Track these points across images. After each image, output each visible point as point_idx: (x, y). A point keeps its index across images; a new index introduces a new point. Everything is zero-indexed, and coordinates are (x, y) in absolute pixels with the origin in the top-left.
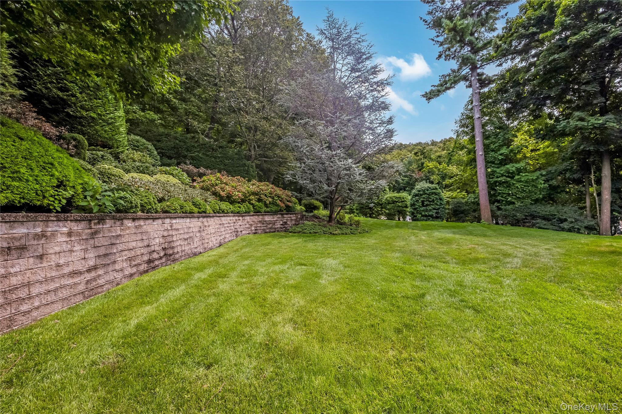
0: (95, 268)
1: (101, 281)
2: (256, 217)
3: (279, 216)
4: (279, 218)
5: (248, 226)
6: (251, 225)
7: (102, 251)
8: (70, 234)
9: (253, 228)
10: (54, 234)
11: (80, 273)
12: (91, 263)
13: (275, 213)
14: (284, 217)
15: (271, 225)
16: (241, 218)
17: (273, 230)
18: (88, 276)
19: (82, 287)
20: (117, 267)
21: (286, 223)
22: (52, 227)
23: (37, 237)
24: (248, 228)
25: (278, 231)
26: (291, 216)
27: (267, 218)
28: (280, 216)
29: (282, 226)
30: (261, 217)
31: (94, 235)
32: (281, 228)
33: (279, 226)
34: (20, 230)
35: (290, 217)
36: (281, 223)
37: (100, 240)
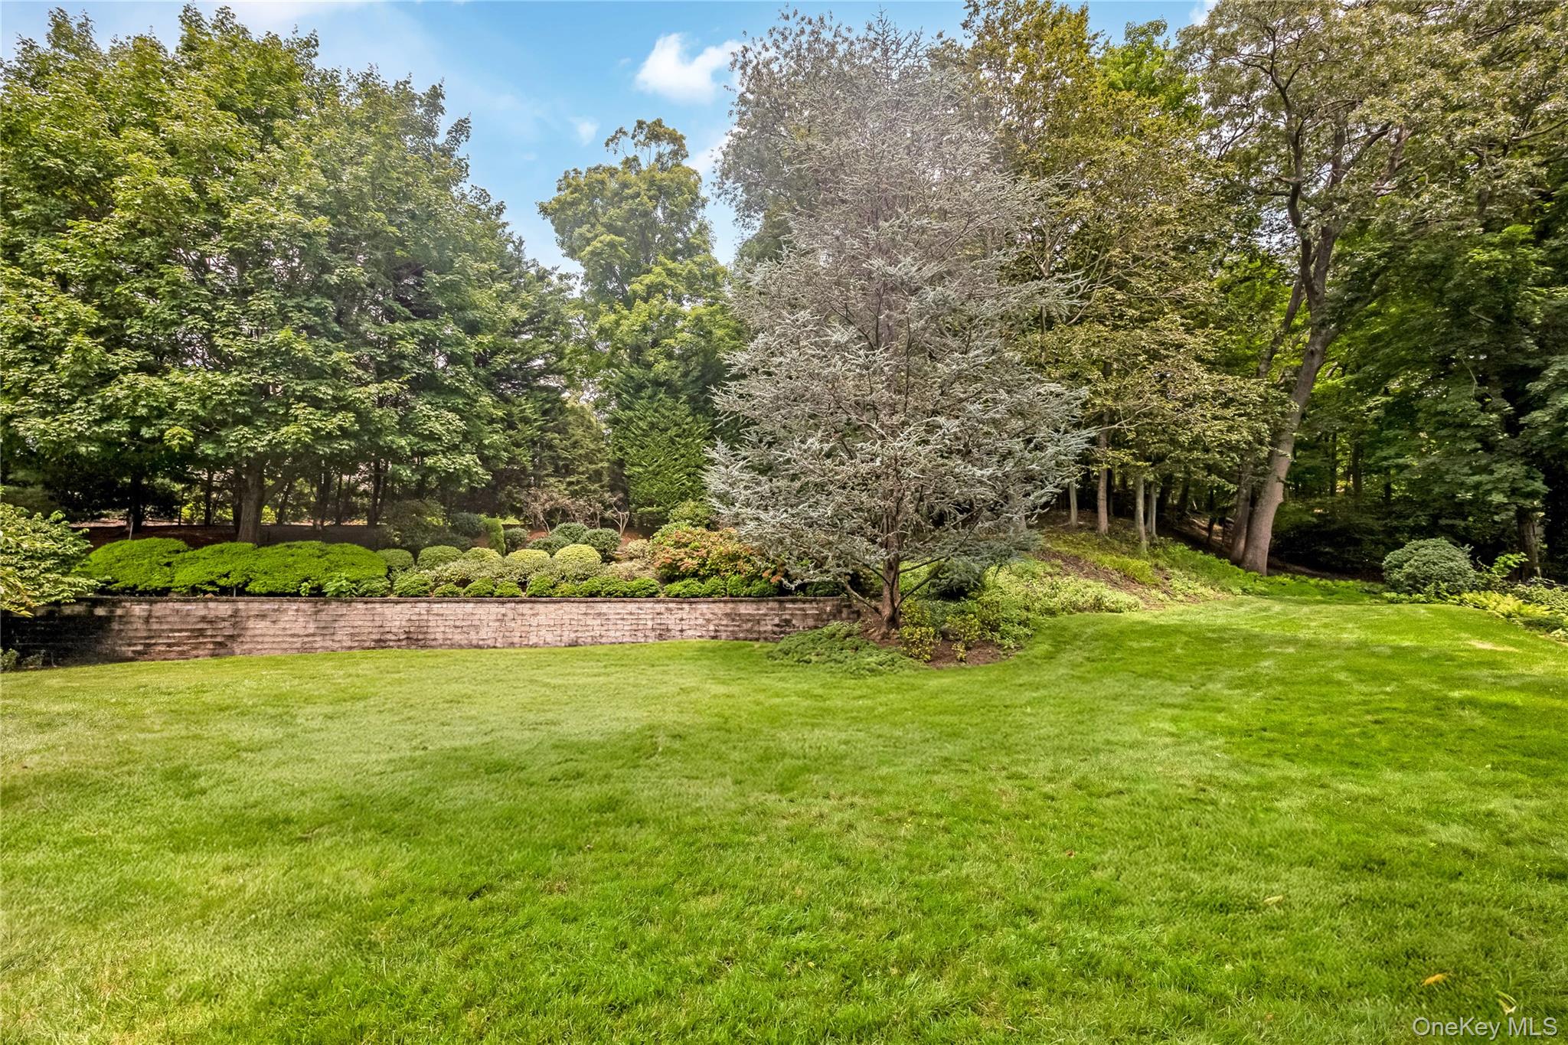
0: (313, 635)
1: (317, 645)
2: (722, 605)
3: (771, 605)
4: (772, 609)
5: (701, 621)
6: (708, 621)
7: (322, 624)
8: (297, 610)
9: (712, 628)
10: (286, 610)
11: (299, 636)
12: (311, 631)
13: (761, 597)
14: (785, 609)
15: (750, 625)
16: (686, 606)
17: (755, 636)
18: (306, 639)
19: (298, 645)
20: (336, 638)
21: (788, 622)
22: (285, 606)
23: (274, 610)
24: (702, 626)
25: (766, 639)
26: (807, 606)
27: (745, 609)
28: (776, 605)
29: (776, 629)
30: (730, 605)
31: (316, 613)
32: (774, 633)
33: (770, 628)
34: (266, 606)
35: (803, 609)
36: (777, 621)
37: (323, 616)
